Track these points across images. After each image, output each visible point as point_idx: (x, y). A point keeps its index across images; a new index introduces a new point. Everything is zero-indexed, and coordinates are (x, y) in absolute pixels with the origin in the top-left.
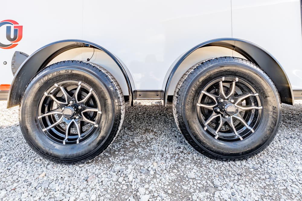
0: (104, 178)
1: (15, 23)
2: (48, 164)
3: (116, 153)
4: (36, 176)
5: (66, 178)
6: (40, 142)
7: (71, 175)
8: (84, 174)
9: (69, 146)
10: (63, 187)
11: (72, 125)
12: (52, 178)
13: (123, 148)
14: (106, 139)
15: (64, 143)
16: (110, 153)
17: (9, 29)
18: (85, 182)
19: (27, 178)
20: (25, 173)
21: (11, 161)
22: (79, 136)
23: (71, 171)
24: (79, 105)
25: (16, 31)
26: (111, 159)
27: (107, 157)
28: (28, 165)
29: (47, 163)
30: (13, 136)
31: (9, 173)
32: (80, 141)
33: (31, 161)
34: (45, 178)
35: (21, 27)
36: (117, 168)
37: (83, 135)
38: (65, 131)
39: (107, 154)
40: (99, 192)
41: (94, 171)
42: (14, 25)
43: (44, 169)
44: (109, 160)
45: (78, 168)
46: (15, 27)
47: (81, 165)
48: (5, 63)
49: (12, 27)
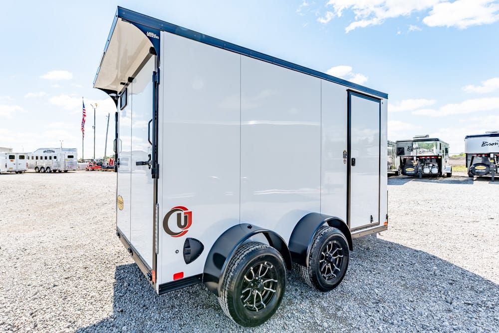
1: (185, 209)
15: (257, 310)
17: (179, 216)
25: (186, 217)
35: (190, 213)
42: (184, 211)
46: (185, 213)
48: (177, 252)
49: (183, 213)
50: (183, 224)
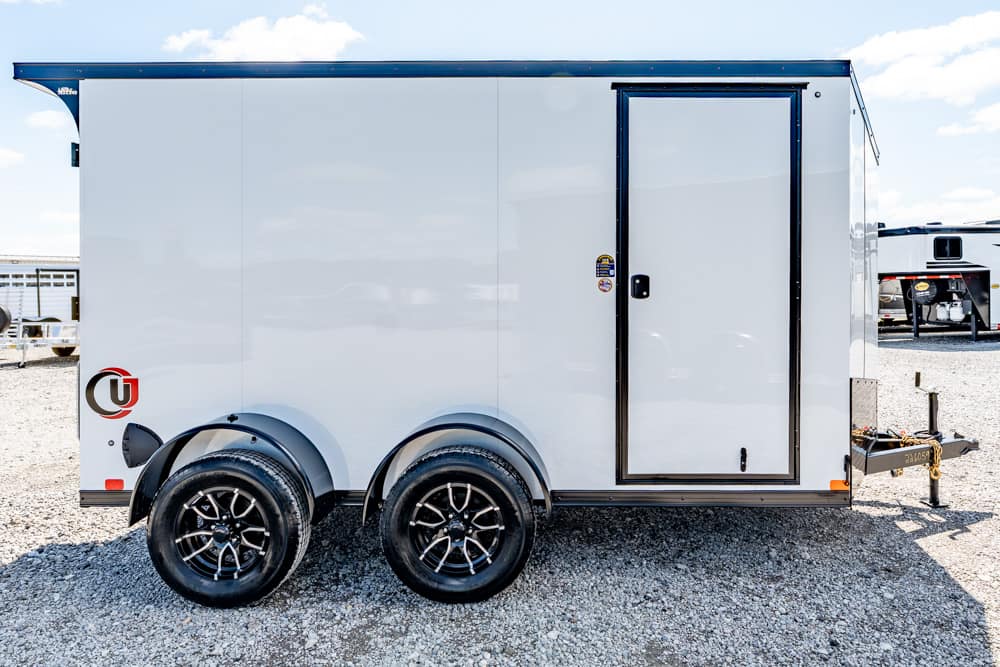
0: (269, 623)
1: (125, 373)
2: (193, 608)
3: (301, 592)
4: (178, 622)
5: (220, 624)
6: (180, 576)
7: (225, 621)
8: (243, 620)
9: (222, 583)
10: (215, 633)
11: (228, 551)
12: (200, 624)
13: (316, 584)
14: (276, 572)
15: (216, 578)
16: (291, 593)
17: (114, 383)
18: (244, 629)
19: (167, 624)
20: (162, 618)
21: (136, 604)
22: (239, 567)
23: (226, 616)
24: (237, 521)
25: (126, 388)
26: (288, 601)
27: (285, 598)
28: (164, 610)
29: (191, 606)
30: (124, 562)
31: (139, 619)
32: (241, 575)
33: (166, 604)
34: (191, 624)
35: (135, 382)
36: (291, 612)
37: (244, 566)
38: (217, 558)
39: (285, 594)
40: (259, 639)
41: (259, 615)
42: (123, 377)
43: (189, 614)
44: (286, 602)
45: (236, 613)
46: (125, 381)
47: (241, 609)
48: (111, 443)
49: (121, 380)
50: (121, 397)
